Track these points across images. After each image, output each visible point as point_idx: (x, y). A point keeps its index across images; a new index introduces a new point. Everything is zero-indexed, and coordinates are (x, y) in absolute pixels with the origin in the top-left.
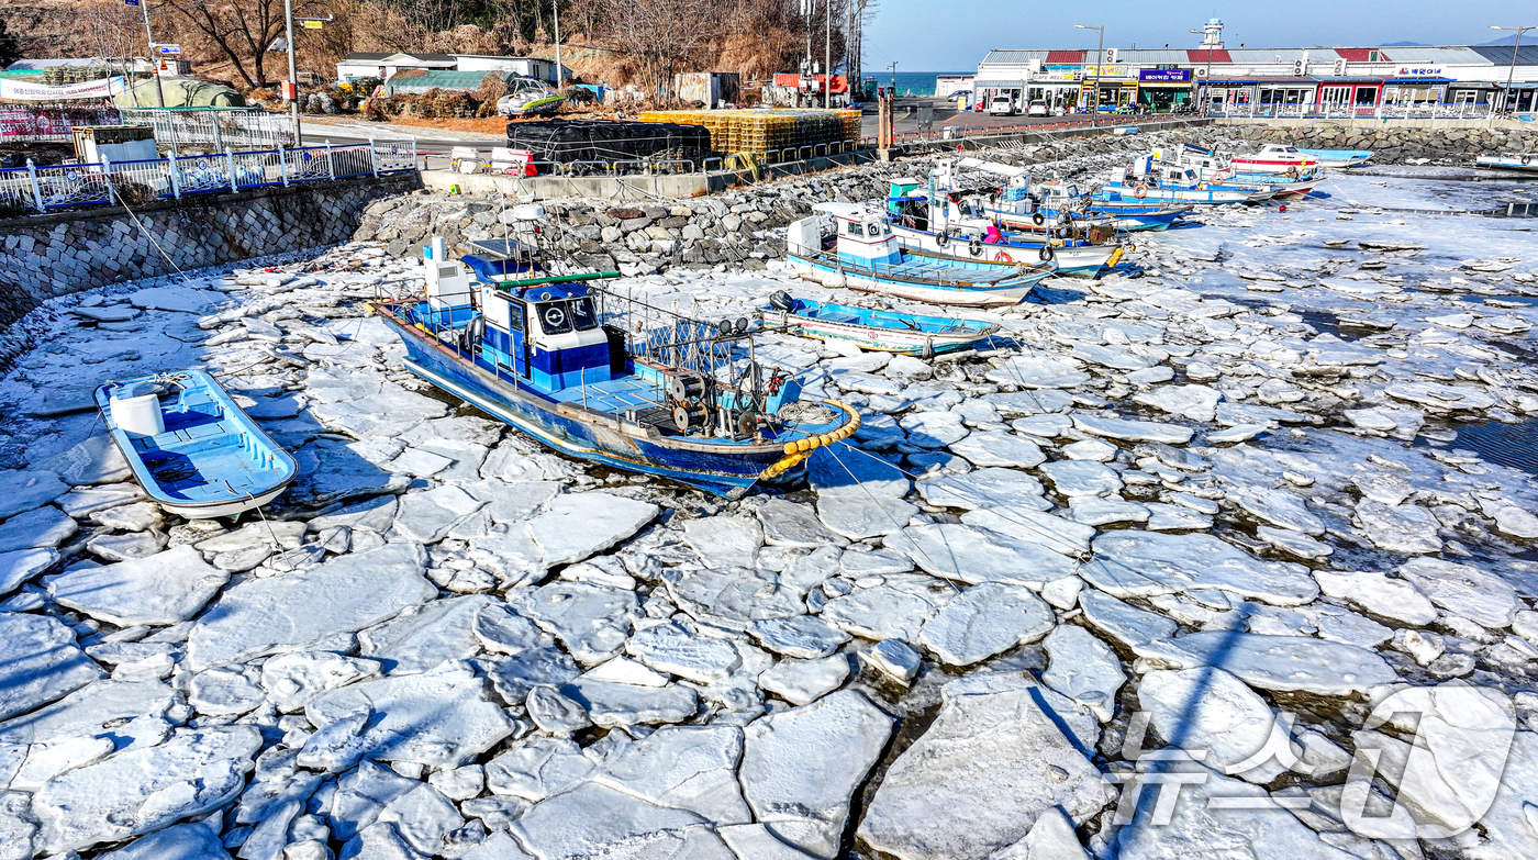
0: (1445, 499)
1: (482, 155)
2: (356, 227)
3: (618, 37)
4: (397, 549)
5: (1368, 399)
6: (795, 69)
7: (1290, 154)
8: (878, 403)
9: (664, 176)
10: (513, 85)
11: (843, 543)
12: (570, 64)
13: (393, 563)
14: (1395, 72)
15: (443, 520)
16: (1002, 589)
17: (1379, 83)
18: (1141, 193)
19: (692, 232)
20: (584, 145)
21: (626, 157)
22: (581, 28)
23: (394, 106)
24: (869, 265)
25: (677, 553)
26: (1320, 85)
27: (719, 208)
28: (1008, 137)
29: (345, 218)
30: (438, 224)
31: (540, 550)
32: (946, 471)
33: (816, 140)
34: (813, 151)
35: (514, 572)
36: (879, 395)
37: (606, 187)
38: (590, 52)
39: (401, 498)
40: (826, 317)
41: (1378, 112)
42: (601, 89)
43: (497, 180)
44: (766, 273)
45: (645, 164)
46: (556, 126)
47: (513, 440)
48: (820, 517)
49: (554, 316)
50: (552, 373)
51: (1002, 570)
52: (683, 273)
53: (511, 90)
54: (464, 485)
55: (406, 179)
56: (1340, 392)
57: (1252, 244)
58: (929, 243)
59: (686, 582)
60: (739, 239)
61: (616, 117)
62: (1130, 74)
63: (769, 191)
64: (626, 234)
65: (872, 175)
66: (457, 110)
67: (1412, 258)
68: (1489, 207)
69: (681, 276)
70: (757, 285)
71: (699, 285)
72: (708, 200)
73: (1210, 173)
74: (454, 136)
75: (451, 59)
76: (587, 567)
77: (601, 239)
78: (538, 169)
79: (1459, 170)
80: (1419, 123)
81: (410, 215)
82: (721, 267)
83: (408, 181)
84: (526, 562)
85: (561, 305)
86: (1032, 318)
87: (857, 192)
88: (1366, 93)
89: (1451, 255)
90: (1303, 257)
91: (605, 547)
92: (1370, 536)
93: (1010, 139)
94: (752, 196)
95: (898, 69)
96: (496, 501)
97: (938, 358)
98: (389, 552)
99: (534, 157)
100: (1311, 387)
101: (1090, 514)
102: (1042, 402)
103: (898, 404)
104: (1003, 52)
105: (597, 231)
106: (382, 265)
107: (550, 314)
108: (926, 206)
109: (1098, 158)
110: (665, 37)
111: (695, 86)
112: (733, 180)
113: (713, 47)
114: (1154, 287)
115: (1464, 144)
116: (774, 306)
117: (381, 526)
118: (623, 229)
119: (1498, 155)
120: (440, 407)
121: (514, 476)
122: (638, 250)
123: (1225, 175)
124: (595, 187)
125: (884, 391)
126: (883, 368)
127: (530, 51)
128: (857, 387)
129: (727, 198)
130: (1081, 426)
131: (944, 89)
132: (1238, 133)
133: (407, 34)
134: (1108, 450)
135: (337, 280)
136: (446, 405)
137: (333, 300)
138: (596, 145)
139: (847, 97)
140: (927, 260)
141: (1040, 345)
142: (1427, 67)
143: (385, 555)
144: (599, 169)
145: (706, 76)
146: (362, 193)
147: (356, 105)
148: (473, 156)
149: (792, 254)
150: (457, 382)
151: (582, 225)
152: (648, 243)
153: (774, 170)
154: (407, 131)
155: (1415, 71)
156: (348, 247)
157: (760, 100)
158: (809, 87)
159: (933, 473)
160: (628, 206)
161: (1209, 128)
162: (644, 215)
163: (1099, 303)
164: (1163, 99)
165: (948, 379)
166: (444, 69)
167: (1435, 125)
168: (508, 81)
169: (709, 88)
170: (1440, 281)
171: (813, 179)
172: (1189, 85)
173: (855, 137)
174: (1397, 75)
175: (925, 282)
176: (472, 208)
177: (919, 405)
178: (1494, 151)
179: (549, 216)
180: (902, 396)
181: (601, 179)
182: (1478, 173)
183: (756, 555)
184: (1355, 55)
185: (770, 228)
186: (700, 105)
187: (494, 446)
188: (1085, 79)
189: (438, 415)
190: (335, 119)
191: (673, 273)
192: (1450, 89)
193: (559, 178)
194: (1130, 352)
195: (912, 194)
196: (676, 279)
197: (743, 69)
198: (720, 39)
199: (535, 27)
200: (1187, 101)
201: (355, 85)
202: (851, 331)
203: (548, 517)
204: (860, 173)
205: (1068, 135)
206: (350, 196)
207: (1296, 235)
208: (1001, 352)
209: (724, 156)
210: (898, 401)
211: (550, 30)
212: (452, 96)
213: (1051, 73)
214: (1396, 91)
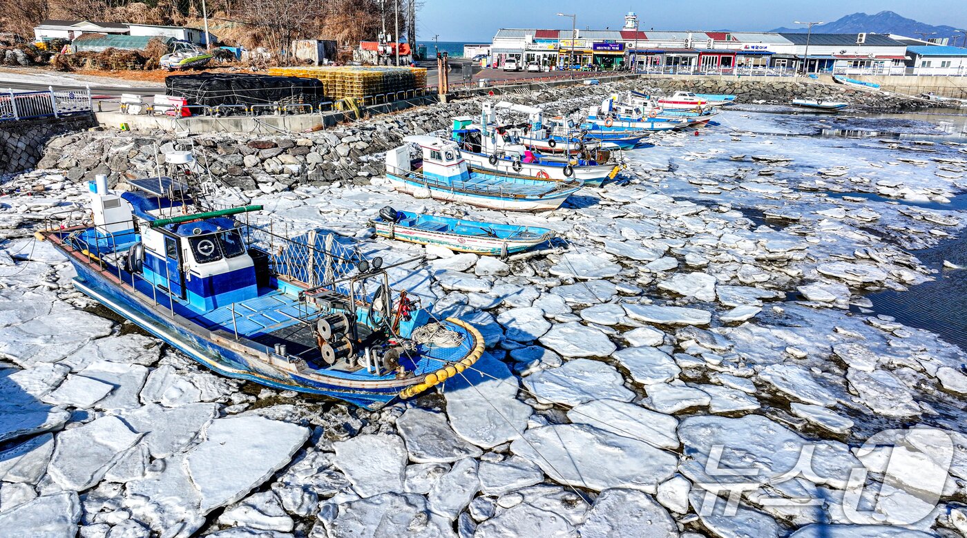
0: (899, 362)
1: (146, 99)
2: (39, 157)
3: (250, 15)
4: (49, 503)
5: (808, 276)
6: (374, 39)
7: (691, 98)
8: (477, 301)
9: (290, 116)
10: (172, 47)
11: (477, 453)
12: (215, 32)
13: (43, 523)
14: (742, 47)
15: (101, 460)
16: (624, 496)
17: (733, 54)
18: (609, 123)
19: (313, 158)
20: (227, 93)
21: (260, 102)
22: (222, 8)
23: (78, 60)
24: (447, 182)
25: (330, 481)
26: (700, 54)
27: (333, 140)
28: (520, 86)
29: (30, 151)
30: (110, 155)
31: (197, 491)
32: (544, 366)
33: (397, 89)
34: (396, 96)
35: (172, 522)
36: (475, 293)
37: (246, 124)
38: (229, 24)
39: (59, 436)
40: (423, 225)
41: (735, 71)
42: (238, 50)
43: (159, 119)
44: (372, 188)
45: (275, 107)
46: (205, 78)
47: (172, 358)
48: (452, 424)
49: (206, 247)
50: (205, 296)
51: (617, 472)
52: (309, 189)
53: (170, 50)
54: (124, 414)
55: (83, 119)
56: (789, 272)
57: (688, 159)
58: (486, 164)
59: (343, 519)
60: (349, 162)
61: (251, 70)
62: (587, 45)
63: (369, 126)
64: (263, 161)
65: (437, 113)
66: (129, 64)
67: (786, 167)
68: (811, 131)
69: (308, 192)
70: (366, 198)
71: (321, 199)
72: (324, 134)
73: (648, 109)
74: (127, 83)
75: (125, 27)
76: (244, 509)
77: (243, 165)
78: (191, 111)
79: (783, 108)
80: (758, 79)
81: (86, 148)
82: (337, 184)
83: (85, 120)
84: (183, 509)
85: (211, 238)
86: (568, 220)
87: (428, 125)
88: (726, 59)
89: (808, 164)
90: (722, 167)
91: (261, 482)
92: (868, 404)
93: (521, 87)
94: (357, 130)
95: (440, 40)
96: (155, 431)
97: (512, 258)
98: (40, 508)
99: (188, 102)
100: (769, 269)
101: (666, 402)
102: (596, 293)
103: (492, 301)
104: (507, 30)
105: (240, 158)
106: (63, 189)
107: (202, 245)
108: (480, 136)
109: (577, 100)
110: (283, 16)
111: (306, 49)
112: (341, 118)
113: (317, 23)
114: (640, 192)
115: (784, 91)
116: (382, 218)
117: (34, 474)
118: (261, 156)
119: (803, 99)
120: (105, 325)
121: (172, 400)
122: (273, 172)
123: (657, 111)
124: (237, 124)
125: (478, 289)
126: (472, 267)
127: (186, 23)
128: (457, 286)
129: (338, 131)
130: (633, 315)
131: (470, 53)
132: (656, 83)
133: (90, 7)
134: (656, 336)
135: (21, 204)
136: (111, 323)
137: (14, 223)
138: (237, 93)
139: (410, 58)
140: (488, 177)
141: (579, 242)
142: (759, 45)
143: (36, 513)
144: (240, 111)
145: (314, 42)
146: (44, 131)
147: (48, 59)
148: (138, 101)
149: (389, 173)
150: (120, 303)
151: (228, 154)
152: (280, 167)
153: (370, 110)
154: (88, 79)
155: (753, 47)
156: (33, 174)
157: (352, 59)
158: (385, 51)
159: (534, 368)
160: (264, 139)
161: (638, 80)
162: (276, 146)
163: (609, 205)
164: (608, 61)
165: (522, 275)
166: (120, 33)
167: (767, 80)
168: (168, 44)
169: (316, 51)
170: (809, 183)
171: (398, 116)
172: (623, 53)
173: (424, 86)
174: (743, 49)
175: (490, 194)
176: (138, 142)
177: (508, 302)
178: (800, 96)
179: (201, 147)
180: (494, 293)
181: (242, 118)
182: (794, 109)
183: (404, 477)
184: (719, 36)
185: (371, 153)
186: (311, 62)
187: (154, 365)
188: (560, 48)
189: (103, 334)
190: (28, 69)
191: (301, 190)
192: (773, 59)
193: (208, 118)
194: (643, 246)
195: (469, 127)
196: (304, 195)
197: (339, 38)
198: (322, 18)
199: (188, 6)
200: (622, 63)
201: (48, 44)
202: (443, 237)
203: (205, 447)
204: (429, 111)
205: (557, 84)
206: (33, 134)
207: (713, 152)
208: (556, 250)
209: (334, 100)
210: (490, 298)
211: (199, 8)
212: (124, 54)
213: (539, 44)
214: (743, 59)
